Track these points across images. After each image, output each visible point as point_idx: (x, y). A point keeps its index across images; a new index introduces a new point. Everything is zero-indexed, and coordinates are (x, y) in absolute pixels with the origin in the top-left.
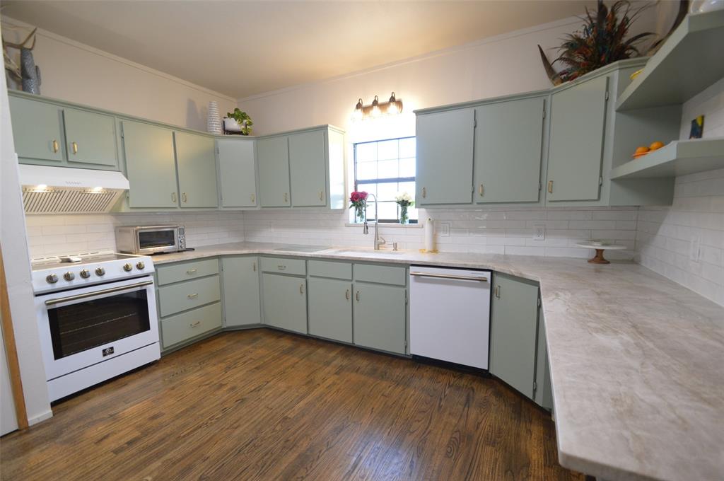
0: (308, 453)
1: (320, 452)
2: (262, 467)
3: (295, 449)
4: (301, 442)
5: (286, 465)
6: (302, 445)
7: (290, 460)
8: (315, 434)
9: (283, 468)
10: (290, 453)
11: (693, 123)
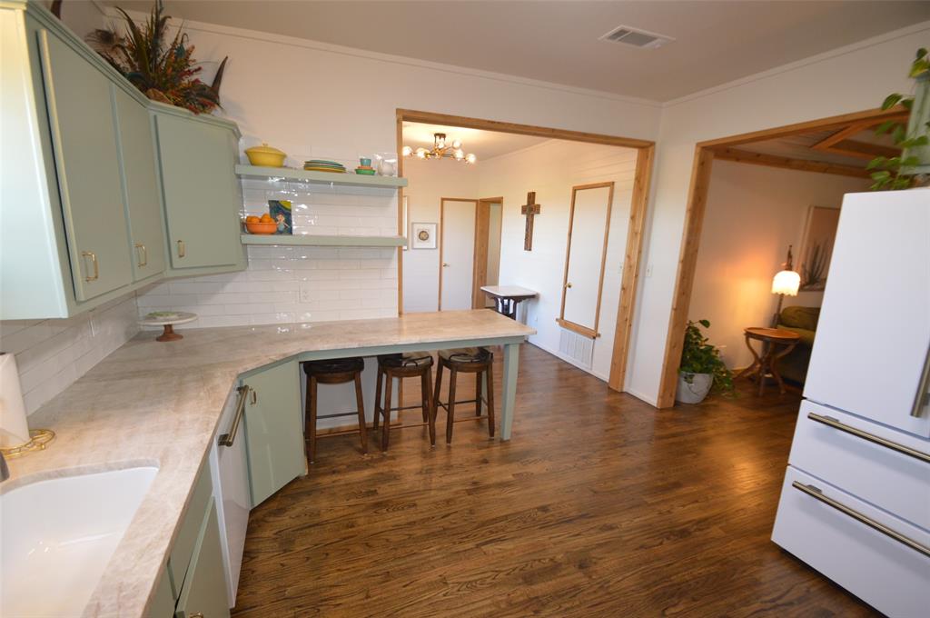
0: (521, 581)
1: (508, 574)
2: (574, 596)
3: (532, 596)
4: (521, 599)
5: (550, 582)
6: (522, 595)
7: (543, 585)
8: (500, 598)
9: (554, 582)
10: (540, 594)
11: (271, 202)
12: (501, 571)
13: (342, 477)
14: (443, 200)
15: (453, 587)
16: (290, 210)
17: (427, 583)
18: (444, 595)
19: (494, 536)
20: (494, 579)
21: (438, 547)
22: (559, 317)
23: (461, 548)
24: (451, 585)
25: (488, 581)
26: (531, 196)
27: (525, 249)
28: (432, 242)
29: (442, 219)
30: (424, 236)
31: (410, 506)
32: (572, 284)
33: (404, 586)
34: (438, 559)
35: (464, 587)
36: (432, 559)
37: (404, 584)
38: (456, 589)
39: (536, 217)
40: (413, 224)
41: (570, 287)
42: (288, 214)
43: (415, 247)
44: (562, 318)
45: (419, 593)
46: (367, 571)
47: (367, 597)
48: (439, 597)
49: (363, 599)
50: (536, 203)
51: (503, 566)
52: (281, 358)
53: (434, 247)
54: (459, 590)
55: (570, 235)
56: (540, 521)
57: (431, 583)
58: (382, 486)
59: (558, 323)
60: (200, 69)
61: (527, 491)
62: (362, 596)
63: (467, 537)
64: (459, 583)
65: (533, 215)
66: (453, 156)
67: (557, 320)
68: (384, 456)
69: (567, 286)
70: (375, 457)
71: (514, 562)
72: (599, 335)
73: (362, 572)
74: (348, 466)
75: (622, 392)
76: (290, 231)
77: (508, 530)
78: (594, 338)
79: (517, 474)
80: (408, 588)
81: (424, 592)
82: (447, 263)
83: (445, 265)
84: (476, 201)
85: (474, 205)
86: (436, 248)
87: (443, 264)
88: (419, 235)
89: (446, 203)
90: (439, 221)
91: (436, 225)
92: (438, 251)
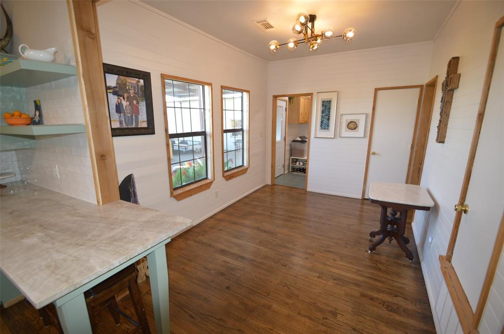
14: (376, 90)
22: (445, 252)
26: (454, 63)
27: (437, 141)
28: (361, 131)
29: (374, 109)
30: (352, 126)
40: (342, 115)
41: (465, 211)
43: (342, 136)
44: (449, 258)
50: (458, 72)
53: (363, 136)
59: (440, 263)
65: (451, 92)
67: (440, 258)
69: (461, 211)
76: (40, 123)
82: (376, 152)
83: (374, 153)
84: (421, 87)
85: (418, 90)
86: (365, 137)
87: (371, 152)
88: (348, 126)
89: (380, 92)
90: (370, 111)
91: (367, 115)
92: (367, 139)
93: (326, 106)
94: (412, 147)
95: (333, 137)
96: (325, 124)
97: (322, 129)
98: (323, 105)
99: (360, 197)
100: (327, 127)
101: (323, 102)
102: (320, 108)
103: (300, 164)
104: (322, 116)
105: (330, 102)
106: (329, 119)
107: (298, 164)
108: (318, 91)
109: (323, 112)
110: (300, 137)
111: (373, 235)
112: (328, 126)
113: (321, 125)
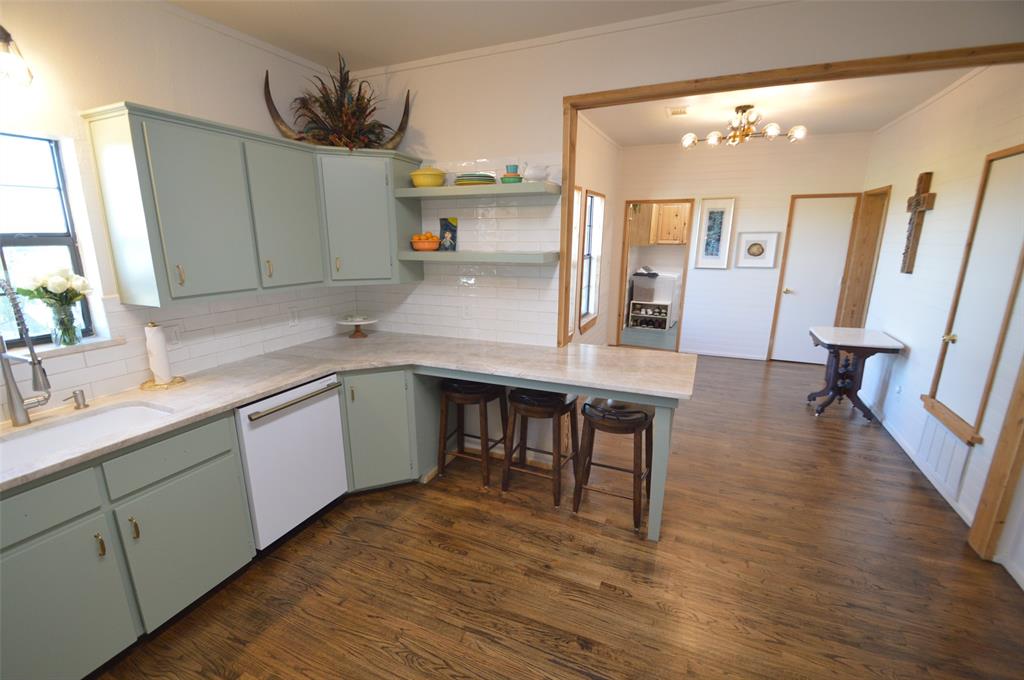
11: (442, 220)
12: (451, 668)
13: (443, 497)
14: (794, 198)
15: (397, 647)
16: (456, 227)
17: (386, 627)
18: (383, 648)
19: (492, 632)
20: (436, 669)
21: (434, 604)
22: (927, 392)
23: (449, 618)
24: (398, 644)
25: (430, 667)
26: (926, 179)
27: (902, 271)
28: (769, 258)
29: (789, 225)
30: (756, 250)
31: (460, 553)
32: (958, 339)
33: (369, 616)
34: (420, 614)
35: (405, 654)
36: (416, 610)
37: (371, 614)
38: (398, 650)
39: (929, 217)
40: (740, 234)
41: (954, 341)
42: (454, 231)
43: (740, 265)
44: (933, 395)
45: (370, 630)
46: (364, 584)
47: (339, 604)
48: (377, 646)
49: (335, 603)
50: (932, 191)
51: (460, 665)
52: (383, 365)
53: (771, 265)
54: (397, 653)
55: (969, 245)
56: (561, 653)
57: (388, 629)
58: (463, 522)
59: (922, 403)
60: (375, 108)
61: (594, 611)
62: (337, 600)
63: (467, 613)
64: (406, 647)
65: (922, 213)
66: (761, 134)
67: (923, 397)
68: (500, 495)
69: (948, 341)
70: (492, 493)
71: (474, 670)
72: (980, 441)
73: (361, 583)
74: (461, 491)
75: (989, 563)
76: (453, 248)
77: (513, 636)
78: (971, 444)
79: (610, 586)
80: (369, 619)
81: (374, 632)
82: (790, 289)
83: (787, 292)
84: (858, 195)
85: (853, 201)
86: (775, 266)
87: (784, 290)
88: (749, 249)
89: (799, 202)
90: (784, 229)
91: (779, 234)
92: (778, 271)
93: (715, 220)
94: (844, 281)
95: (725, 267)
96: (712, 246)
97: (707, 254)
98: (710, 218)
99: (764, 357)
100: (715, 252)
101: (711, 213)
102: (706, 223)
103: (646, 313)
104: (708, 235)
105: (722, 213)
106: (719, 240)
107: (643, 312)
108: (704, 197)
109: (710, 229)
110: (644, 268)
111: (812, 397)
112: (718, 250)
113: (707, 249)
